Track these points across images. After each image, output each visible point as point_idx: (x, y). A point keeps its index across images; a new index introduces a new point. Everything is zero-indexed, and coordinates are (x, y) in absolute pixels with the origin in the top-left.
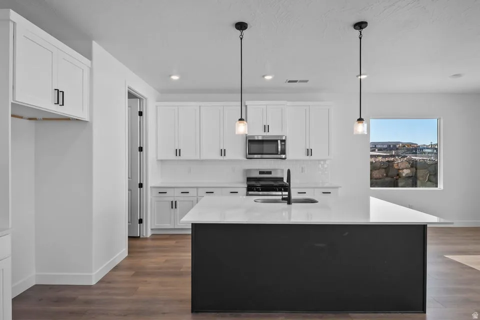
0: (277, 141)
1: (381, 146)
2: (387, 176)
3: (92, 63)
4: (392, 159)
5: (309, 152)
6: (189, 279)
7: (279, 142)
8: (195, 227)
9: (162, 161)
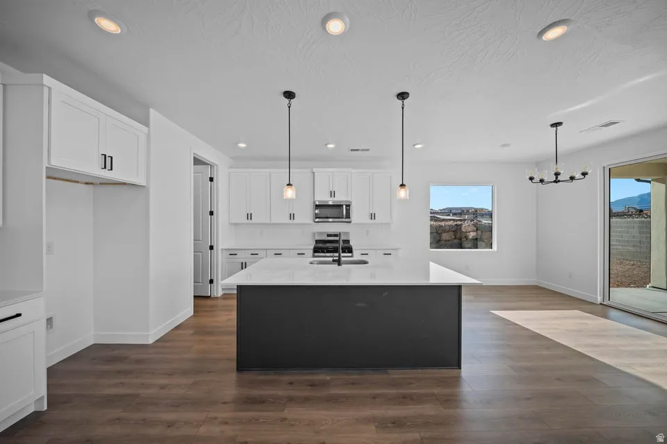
0: (342, 205)
1: (457, 211)
2: (455, 238)
3: (149, 131)
4: (460, 223)
5: (373, 216)
6: (234, 338)
7: (344, 206)
8: (240, 288)
9: (236, 224)
